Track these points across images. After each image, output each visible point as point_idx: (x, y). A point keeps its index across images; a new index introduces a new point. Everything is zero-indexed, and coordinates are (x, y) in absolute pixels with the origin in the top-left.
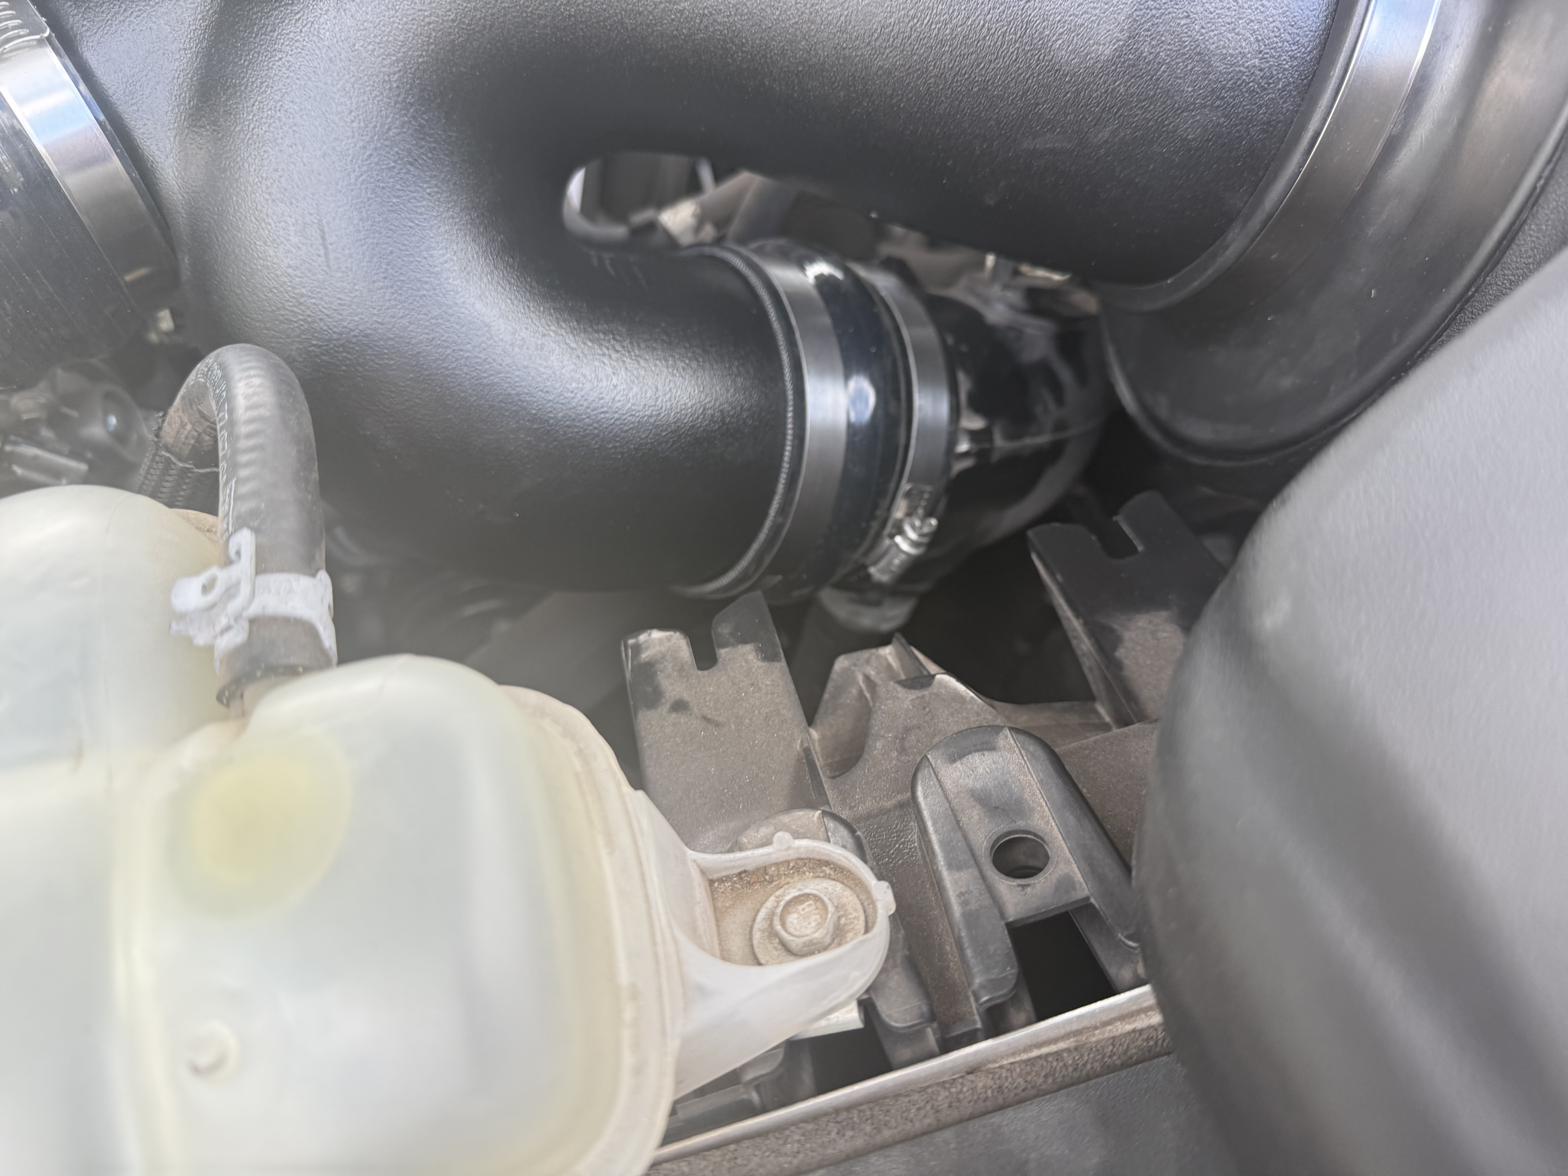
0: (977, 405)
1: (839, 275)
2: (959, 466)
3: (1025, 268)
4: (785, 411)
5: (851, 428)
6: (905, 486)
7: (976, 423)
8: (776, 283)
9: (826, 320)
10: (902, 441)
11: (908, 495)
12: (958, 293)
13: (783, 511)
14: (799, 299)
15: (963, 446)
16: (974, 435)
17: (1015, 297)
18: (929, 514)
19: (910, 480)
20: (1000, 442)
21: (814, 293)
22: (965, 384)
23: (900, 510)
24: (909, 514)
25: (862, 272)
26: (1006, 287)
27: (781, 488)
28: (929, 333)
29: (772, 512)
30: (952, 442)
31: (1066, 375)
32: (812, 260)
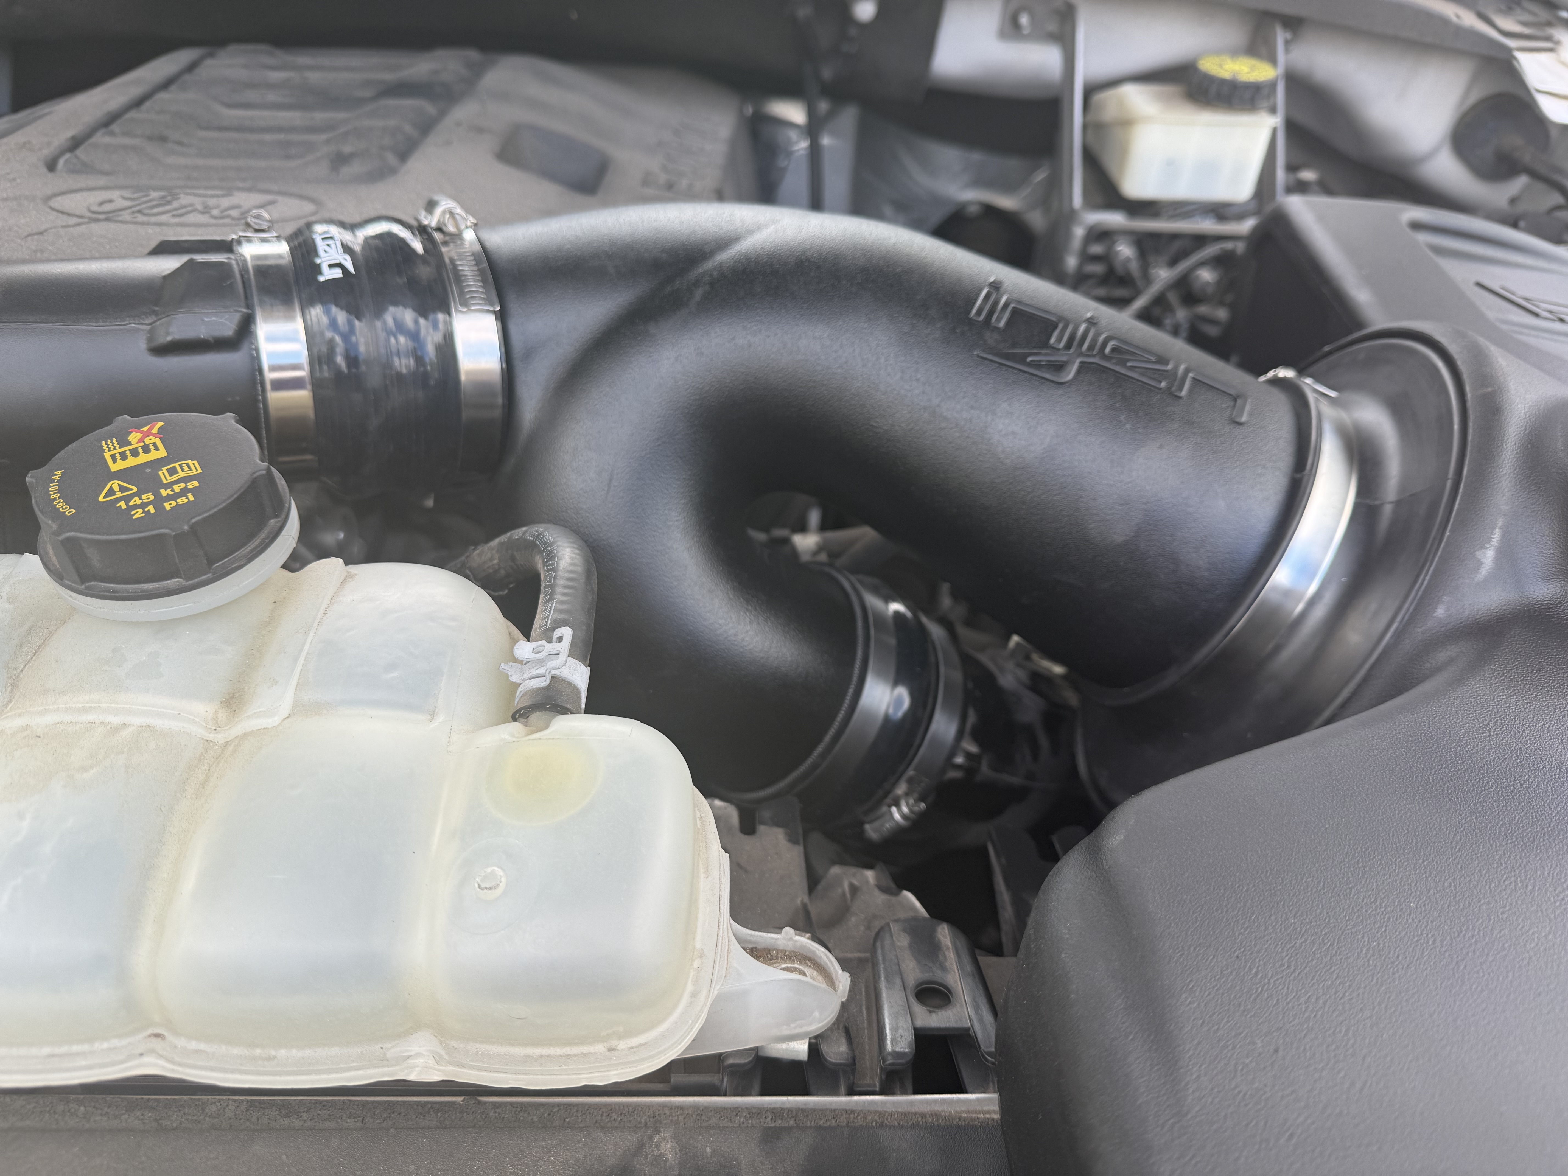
0: (976, 736)
1: (909, 614)
2: (953, 774)
3: (1035, 657)
4: (848, 688)
5: (887, 719)
6: (911, 772)
7: (972, 748)
8: (868, 604)
9: (892, 641)
10: (918, 741)
11: (910, 781)
12: (984, 658)
13: (823, 756)
14: (880, 620)
15: (959, 760)
16: (969, 756)
17: (1022, 675)
18: (922, 799)
19: (915, 769)
20: (985, 769)
21: (890, 621)
22: (972, 718)
23: (901, 789)
24: (907, 794)
25: (924, 620)
26: (1019, 665)
27: (827, 738)
28: (957, 676)
29: (816, 753)
30: (952, 754)
31: (1044, 741)
32: (894, 600)
